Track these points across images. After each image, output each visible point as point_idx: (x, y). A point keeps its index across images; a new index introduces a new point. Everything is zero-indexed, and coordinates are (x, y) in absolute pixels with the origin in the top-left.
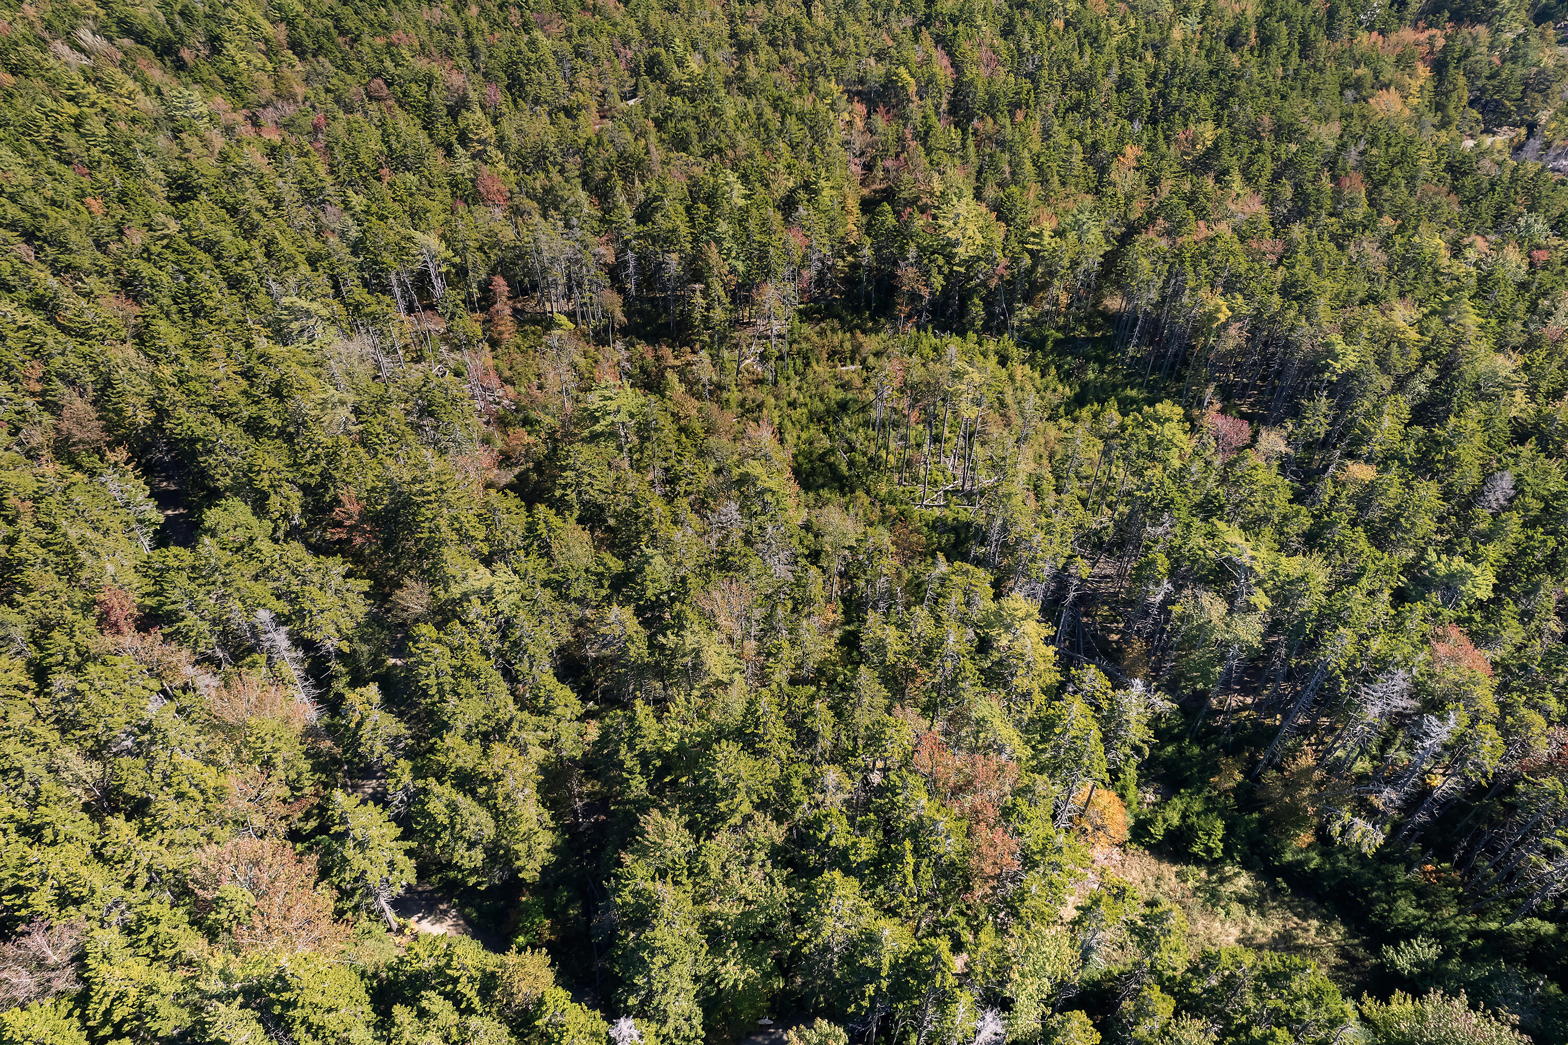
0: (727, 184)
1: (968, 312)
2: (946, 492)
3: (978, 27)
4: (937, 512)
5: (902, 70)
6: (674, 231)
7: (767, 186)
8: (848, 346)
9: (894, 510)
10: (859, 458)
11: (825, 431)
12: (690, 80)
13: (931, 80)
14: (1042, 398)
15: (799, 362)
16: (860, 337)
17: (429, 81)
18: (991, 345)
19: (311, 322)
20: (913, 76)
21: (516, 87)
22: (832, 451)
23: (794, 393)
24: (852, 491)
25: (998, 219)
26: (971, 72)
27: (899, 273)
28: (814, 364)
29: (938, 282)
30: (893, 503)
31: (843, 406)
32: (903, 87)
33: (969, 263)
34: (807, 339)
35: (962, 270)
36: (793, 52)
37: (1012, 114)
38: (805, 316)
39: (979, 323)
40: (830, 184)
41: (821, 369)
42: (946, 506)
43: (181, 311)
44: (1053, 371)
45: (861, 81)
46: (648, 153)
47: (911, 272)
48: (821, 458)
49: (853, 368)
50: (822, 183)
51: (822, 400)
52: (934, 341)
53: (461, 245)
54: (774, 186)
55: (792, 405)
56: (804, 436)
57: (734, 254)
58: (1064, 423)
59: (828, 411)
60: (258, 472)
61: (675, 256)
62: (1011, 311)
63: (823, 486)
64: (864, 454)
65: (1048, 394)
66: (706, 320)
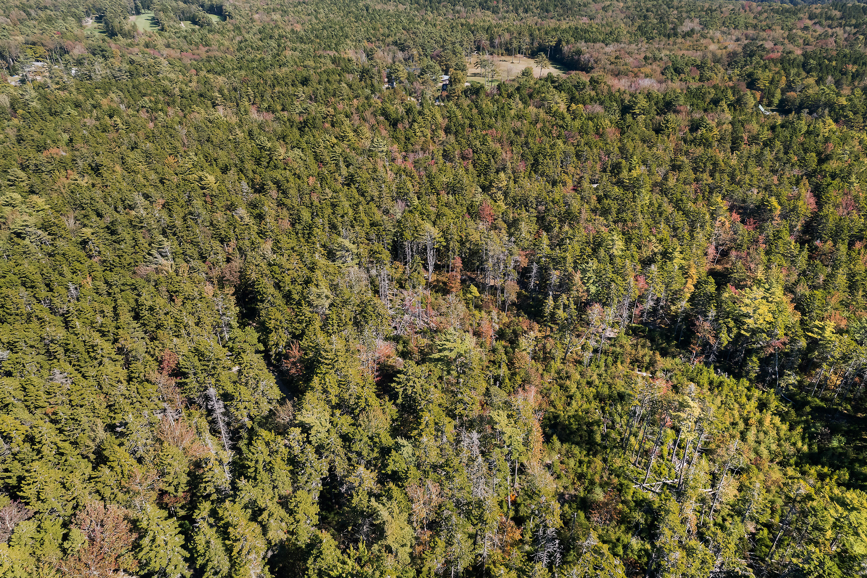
0: (613, 240)
1: (747, 364)
2: (664, 484)
3: (851, 183)
4: (650, 496)
5: (774, 201)
6: (564, 258)
7: (639, 248)
8: (647, 359)
9: (616, 481)
10: (614, 435)
11: (603, 408)
12: (629, 179)
13: (794, 209)
14: (779, 445)
15: (610, 359)
16: (658, 357)
17: (494, 154)
18: (757, 393)
19: (347, 254)
20: (780, 204)
21: (535, 165)
22: (598, 423)
23: (595, 377)
24: (595, 455)
25: (796, 308)
26: (828, 209)
27: (697, 323)
28: (619, 363)
29: (725, 338)
30: (618, 476)
31: (621, 397)
32: (771, 210)
33: (754, 332)
34: (622, 346)
35: (748, 335)
36: (705, 176)
37: (851, 245)
38: (632, 332)
39: (753, 375)
40: (682, 256)
41: (622, 368)
42: (659, 494)
43: (304, 234)
44: (799, 429)
45: (744, 201)
46: (580, 213)
47: (707, 325)
48: (590, 425)
49: (644, 374)
50: (676, 254)
51: (610, 388)
52: (714, 376)
53: (449, 237)
54: (644, 249)
55: (590, 384)
56: (585, 406)
57: (591, 281)
58: (790, 471)
59: (610, 397)
60: (270, 319)
61: (557, 273)
62: (781, 374)
63: (577, 444)
64: (620, 434)
65: (787, 446)
66: (553, 315)
